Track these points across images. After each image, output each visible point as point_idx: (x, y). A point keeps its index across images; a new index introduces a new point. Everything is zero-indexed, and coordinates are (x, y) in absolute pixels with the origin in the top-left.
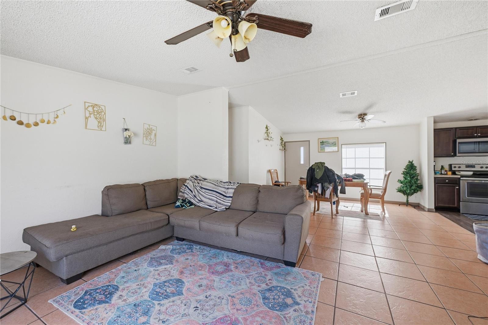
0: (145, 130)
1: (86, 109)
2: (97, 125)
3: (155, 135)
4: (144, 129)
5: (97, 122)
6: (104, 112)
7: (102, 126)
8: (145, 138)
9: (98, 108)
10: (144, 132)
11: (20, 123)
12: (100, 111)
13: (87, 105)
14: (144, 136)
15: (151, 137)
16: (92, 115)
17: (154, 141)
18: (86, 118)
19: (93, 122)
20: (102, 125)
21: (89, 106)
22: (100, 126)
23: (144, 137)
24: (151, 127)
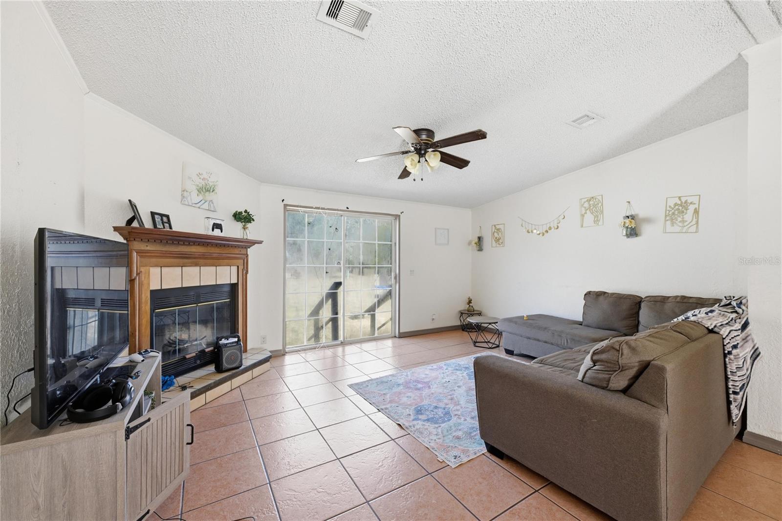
0: (668, 209)
1: (582, 205)
2: (593, 219)
3: (696, 212)
4: (668, 206)
5: (593, 217)
6: (601, 202)
7: (599, 221)
8: (669, 223)
9: (594, 200)
10: (667, 212)
11: (547, 231)
12: (596, 203)
13: (584, 200)
14: (668, 218)
15: (683, 218)
16: (588, 211)
17: (694, 222)
18: (583, 216)
19: (589, 218)
20: (599, 219)
21: (585, 202)
22: (596, 221)
23: (666, 221)
24: (683, 200)
